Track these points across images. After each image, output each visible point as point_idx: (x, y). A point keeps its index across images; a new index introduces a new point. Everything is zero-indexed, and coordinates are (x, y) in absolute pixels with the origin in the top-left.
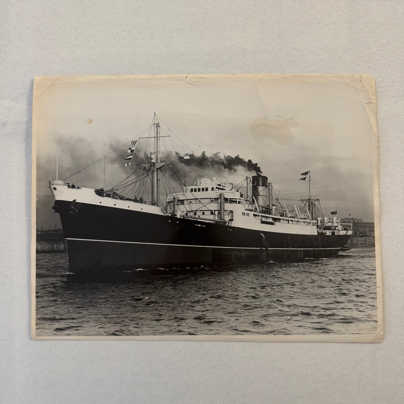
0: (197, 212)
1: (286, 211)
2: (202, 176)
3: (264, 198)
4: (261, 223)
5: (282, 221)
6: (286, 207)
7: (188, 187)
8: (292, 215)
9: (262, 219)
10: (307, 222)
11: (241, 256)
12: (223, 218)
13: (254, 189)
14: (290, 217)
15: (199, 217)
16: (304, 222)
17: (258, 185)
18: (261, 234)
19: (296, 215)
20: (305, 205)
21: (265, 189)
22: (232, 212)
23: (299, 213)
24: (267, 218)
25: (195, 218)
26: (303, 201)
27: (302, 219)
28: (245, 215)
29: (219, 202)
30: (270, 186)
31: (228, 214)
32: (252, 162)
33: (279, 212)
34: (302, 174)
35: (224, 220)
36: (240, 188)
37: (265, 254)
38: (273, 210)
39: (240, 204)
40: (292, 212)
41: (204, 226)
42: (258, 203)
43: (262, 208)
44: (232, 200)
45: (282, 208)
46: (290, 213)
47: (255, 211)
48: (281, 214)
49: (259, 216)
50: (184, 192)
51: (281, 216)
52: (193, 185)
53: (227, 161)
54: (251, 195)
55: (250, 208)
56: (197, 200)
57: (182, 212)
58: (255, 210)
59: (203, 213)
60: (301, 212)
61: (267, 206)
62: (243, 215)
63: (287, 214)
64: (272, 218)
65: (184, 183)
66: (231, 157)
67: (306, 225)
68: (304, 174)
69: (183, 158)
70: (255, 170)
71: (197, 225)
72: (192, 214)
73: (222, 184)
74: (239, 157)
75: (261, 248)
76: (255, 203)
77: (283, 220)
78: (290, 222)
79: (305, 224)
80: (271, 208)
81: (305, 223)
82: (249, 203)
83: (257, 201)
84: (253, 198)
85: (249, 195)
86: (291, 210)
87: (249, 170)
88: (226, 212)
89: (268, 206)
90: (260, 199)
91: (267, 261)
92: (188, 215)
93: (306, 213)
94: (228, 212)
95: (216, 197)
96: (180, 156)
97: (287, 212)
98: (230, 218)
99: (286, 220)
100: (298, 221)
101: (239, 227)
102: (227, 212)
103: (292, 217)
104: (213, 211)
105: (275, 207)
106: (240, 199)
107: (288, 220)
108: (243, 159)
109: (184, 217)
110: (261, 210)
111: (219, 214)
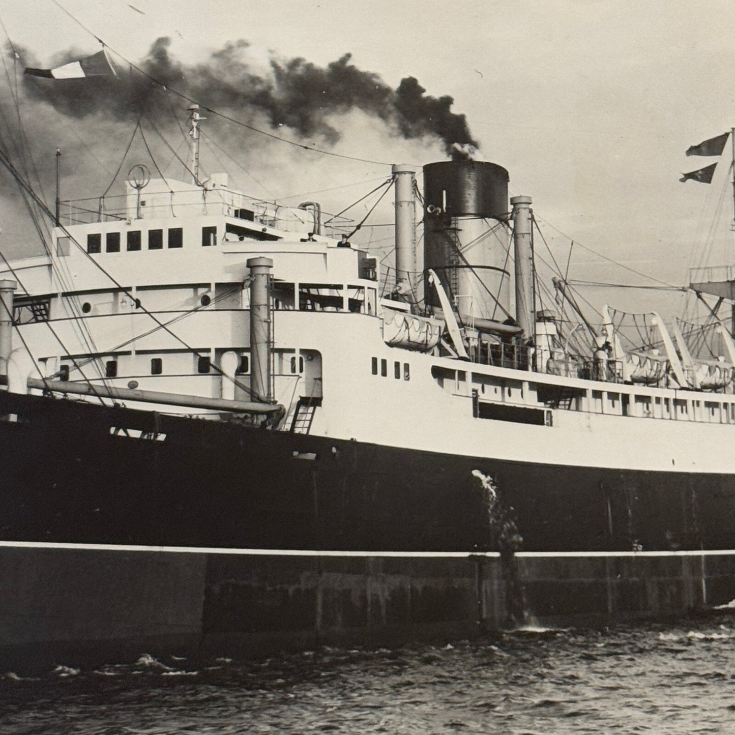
0: (121, 360)
1: (610, 349)
2: (150, 166)
3: (492, 279)
4: (475, 415)
5: (588, 402)
6: (610, 329)
7: (71, 229)
8: (647, 371)
9: (480, 392)
10: (725, 405)
11: (363, 598)
12: (263, 394)
13: (436, 231)
14: (634, 381)
15: (133, 385)
16: (709, 404)
17: (457, 209)
18: (476, 473)
19: (668, 369)
20: (714, 313)
21: (493, 230)
22: (313, 355)
23: (680, 358)
24: (506, 389)
25: (111, 396)
26: (704, 295)
27: (697, 390)
28: (384, 374)
29: (246, 304)
30: (524, 215)
31: (293, 370)
32: (424, 91)
33: (573, 353)
34: (695, 150)
35: (269, 401)
36: (358, 227)
37: (496, 582)
38: (538, 343)
39: (359, 311)
40: (644, 355)
41: (162, 437)
42: (456, 309)
43: (480, 336)
44: (313, 291)
45: (587, 332)
46: (636, 359)
47: (444, 353)
48: (586, 363)
49: (462, 375)
50: (48, 254)
51: (584, 374)
52: (98, 215)
53: (288, 88)
54: (421, 267)
55: (416, 336)
56: (122, 295)
57: (41, 365)
58: (439, 345)
59: (157, 368)
60: (696, 354)
61: (506, 323)
62: (375, 372)
63: (618, 366)
64: (533, 386)
65: (51, 204)
66: (309, 67)
67: (724, 421)
68: (704, 149)
69: (47, 74)
70: (441, 133)
71: (121, 433)
72: (93, 372)
73: (261, 211)
74: (352, 67)
75: (479, 554)
76: (439, 305)
77: (597, 394)
78: (636, 408)
79: (716, 418)
80: (527, 335)
81: (716, 410)
82: (407, 306)
83: (451, 298)
84: (430, 280)
85: (407, 266)
86: (640, 345)
87: (407, 134)
88: (281, 357)
89: (510, 322)
90: (469, 282)
91: (509, 624)
92: (74, 375)
93: (722, 359)
94: (293, 359)
95: (228, 279)
96: (31, 64)
97: (619, 352)
98: (302, 392)
99: (613, 396)
100: (677, 402)
101: (353, 442)
102: (287, 357)
103: (646, 381)
104: (212, 355)
105: (551, 328)
106: (360, 288)
107: (626, 398)
108: (374, 75)
109: (46, 390)
110: (474, 343)
111: (241, 370)
